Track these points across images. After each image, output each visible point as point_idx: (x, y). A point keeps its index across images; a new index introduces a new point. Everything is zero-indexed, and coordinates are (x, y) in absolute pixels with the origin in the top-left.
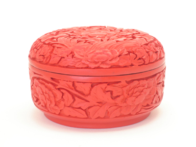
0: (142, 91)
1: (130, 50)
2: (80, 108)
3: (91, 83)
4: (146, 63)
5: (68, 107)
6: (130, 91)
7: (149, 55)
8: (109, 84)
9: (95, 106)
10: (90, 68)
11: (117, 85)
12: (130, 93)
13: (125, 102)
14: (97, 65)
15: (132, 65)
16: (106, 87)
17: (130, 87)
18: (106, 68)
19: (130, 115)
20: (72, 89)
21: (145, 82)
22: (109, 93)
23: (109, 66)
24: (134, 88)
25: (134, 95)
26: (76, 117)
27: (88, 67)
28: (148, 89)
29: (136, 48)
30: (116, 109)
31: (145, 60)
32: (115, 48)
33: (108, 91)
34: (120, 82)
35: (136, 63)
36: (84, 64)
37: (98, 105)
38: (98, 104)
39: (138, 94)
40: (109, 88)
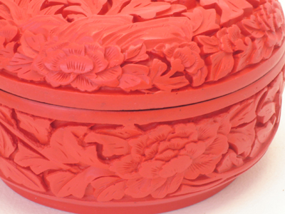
0: (183, 147)
1: (155, 49)
2: (28, 168)
3: (50, 120)
4: (195, 84)
5: (7, 159)
6: (148, 147)
7: (208, 64)
8: (93, 127)
9: (60, 170)
10: (49, 86)
11: (112, 131)
12: (147, 152)
13: (136, 170)
14: (64, 82)
15: (155, 89)
16: (85, 135)
17: (148, 139)
18: (86, 92)
19: (150, 197)
20: (12, 125)
21: (190, 128)
22: (94, 147)
23: (95, 88)
24: (159, 140)
25: (158, 156)
26: (22, 185)
27: (44, 83)
28: (200, 143)
29: (174, 44)
30: (113, 184)
31: (194, 78)
32: (118, 43)
33: (90, 144)
34: (121, 126)
35: (166, 83)
36: (36, 72)
37: (69, 170)
38: (68, 167)
39: (170, 153)
40: (93, 137)
